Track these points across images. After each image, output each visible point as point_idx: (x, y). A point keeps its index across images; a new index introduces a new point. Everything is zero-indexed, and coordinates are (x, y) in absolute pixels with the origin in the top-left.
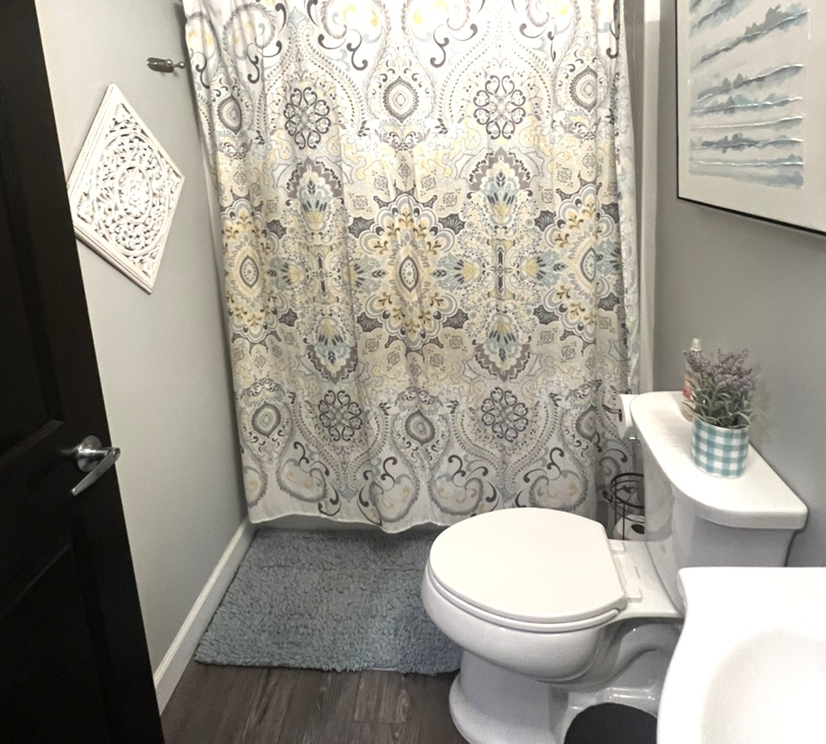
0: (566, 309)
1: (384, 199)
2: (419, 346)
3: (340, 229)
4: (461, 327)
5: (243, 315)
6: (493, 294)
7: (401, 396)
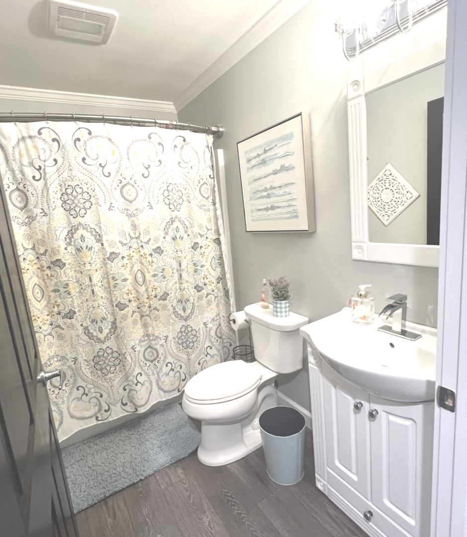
0: (206, 284)
1: (125, 242)
2: (148, 313)
3: (101, 259)
4: (166, 300)
5: (37, 319)
6: (178, 282)
7: (141, 341)
